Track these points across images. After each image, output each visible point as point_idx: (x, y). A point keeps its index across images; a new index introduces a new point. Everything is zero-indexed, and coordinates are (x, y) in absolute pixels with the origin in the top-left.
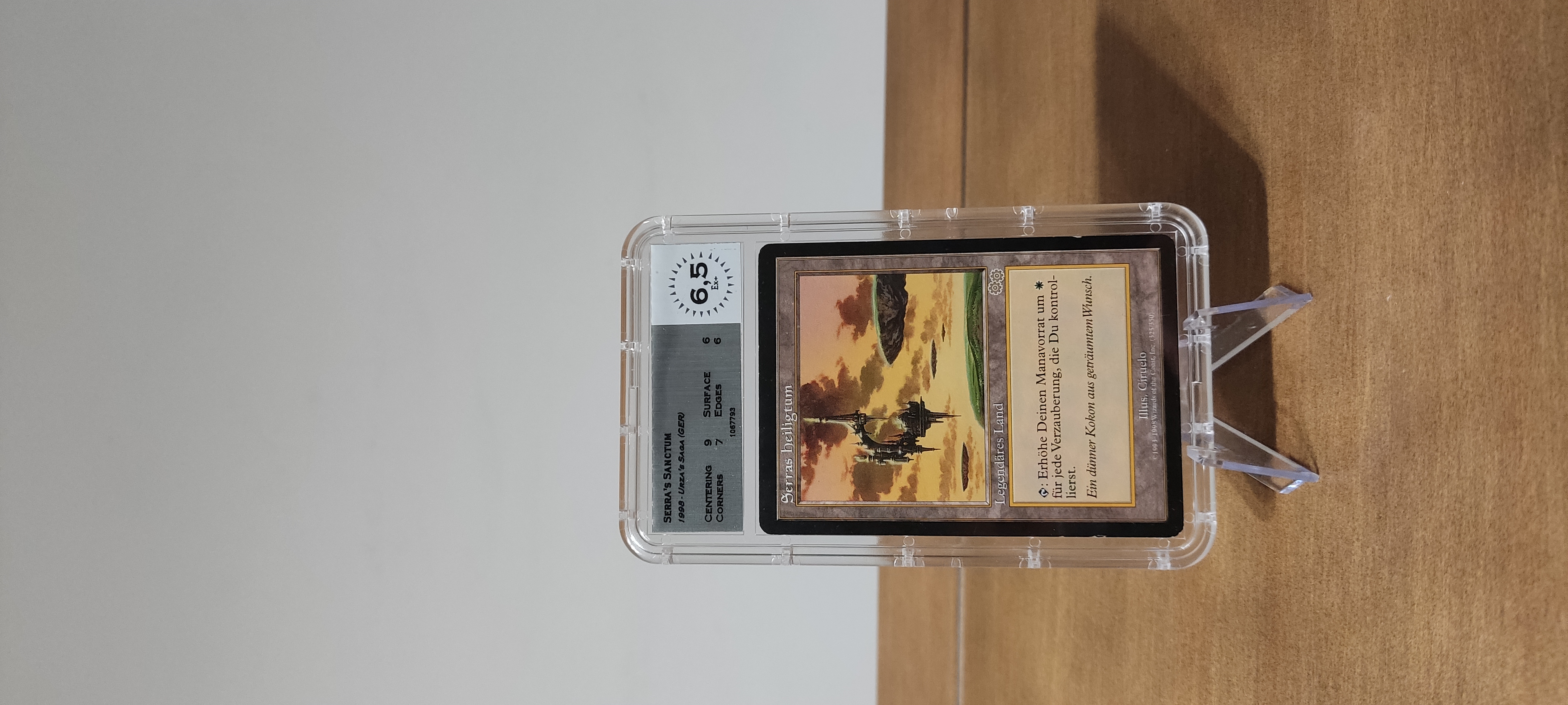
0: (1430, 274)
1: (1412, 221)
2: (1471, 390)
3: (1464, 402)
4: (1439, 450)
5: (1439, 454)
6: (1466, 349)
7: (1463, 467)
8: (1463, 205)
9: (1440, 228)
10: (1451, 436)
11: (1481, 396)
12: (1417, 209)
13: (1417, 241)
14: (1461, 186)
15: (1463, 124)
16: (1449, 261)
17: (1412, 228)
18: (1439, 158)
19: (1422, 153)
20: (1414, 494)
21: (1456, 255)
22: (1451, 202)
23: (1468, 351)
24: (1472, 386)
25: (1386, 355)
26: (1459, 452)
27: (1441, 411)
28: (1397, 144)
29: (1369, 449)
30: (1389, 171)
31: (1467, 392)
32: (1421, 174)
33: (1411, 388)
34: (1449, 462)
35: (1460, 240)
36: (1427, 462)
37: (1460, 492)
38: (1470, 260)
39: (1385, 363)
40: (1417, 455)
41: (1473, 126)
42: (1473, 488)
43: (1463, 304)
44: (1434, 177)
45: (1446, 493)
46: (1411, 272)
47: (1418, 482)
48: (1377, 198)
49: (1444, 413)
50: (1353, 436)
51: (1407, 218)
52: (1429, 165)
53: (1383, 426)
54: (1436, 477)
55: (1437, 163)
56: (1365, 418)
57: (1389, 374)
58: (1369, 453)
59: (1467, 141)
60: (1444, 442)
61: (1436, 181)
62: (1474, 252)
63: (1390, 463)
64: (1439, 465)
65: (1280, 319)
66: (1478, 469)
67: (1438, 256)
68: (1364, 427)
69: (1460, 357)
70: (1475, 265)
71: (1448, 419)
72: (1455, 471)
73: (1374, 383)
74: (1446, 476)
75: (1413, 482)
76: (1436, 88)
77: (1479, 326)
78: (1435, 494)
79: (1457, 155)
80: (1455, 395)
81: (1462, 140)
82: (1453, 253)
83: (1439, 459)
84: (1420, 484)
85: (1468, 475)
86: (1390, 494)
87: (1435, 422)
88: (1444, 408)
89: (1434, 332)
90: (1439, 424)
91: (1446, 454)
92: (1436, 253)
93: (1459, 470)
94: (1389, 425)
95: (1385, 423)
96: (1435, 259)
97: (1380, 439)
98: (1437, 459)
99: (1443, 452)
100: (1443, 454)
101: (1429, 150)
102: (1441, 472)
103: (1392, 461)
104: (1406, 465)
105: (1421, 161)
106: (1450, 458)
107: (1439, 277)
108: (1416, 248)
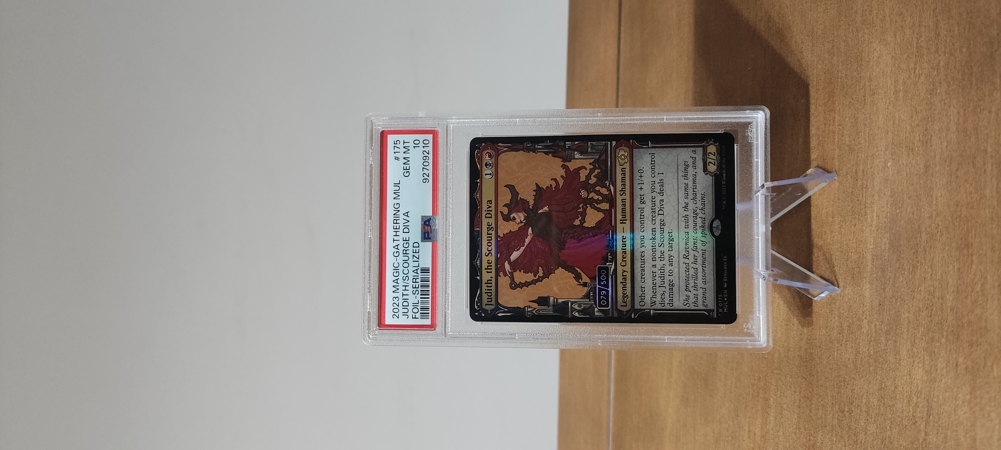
0: (916, 149)
1: (905, 115)
2: (940, 224)
3: (936, 232)
4: (919, 262)
5: (919, 264)
6: (938, 198)
7: (934, 272)
8: (939, 104)
9: (923, 120)
10: (927, 253)
11: (947, 228)
12: (909, 108)
13: (908, 128)
14: (938, 93)
15: (940, 52)
16: (929, 141)
17: (905, 119)
18: (924, 74)
19: (913, 71)
20: (903, 289)
21: (933, 137)
22: (931, 103)
23: (940, 199)
24: (942, 221)
25: (887, 201)
26: (932, 263)
27: (921, 237)
28: (897, 66)
29: (874, 261)
30: (892, 83)
31: (938, 225)
32: (912, 85)
33: (902, 222)
34: (925, 270)
35: (936, 128)
36: (911, 270)
37: (932, 288)
38: (942, 141)
39: (886, 206)
40: (905, 265)
41: (947, 54)
42: (940, 286)
43: (937, 169)
44: (920, 87)
45: (923, 290)
46: (904, 148)
47: (905, 282)
48: (883, 100)
49: (923, 238)
50: (864, 253)
51: (903, 113)
52: (917, 79)
53: (883, 246)
54: (917, 279)
55: (922, 78)
56: (872, 241)
57: (889, 214)
58: (874, 263)
59: (942, 63)
60: (922, 257)
61: (921, 89)
62: (945, 135)
63: (888, 270)
64: (919, 271)
65: (816, 189)
66: (944, 274)
68: (871, 247)
69: (934, 203)
70: (945, 144)
71: (926, 242)
72: (929, 275)
73: (879, 219)
74: (923, 279)
75: (902, 282)
76: (923, 29)
77: (947, 183)
78: (916, 290)
79: (936, 73)
80: (930, 226)
81: (939, 63)
82: (931, 136)
83: (919, 268)
85: (937, 278)
86: (887, 289)
87: (917, 244)
88: (923, 235)
89: (918, 186)
90: (919, 245)
91: (924, 264)
92: (920, 136)
93: (931, 275)
94: (888, 246)
95: (885, 244)
96: (920, 139)
97: (882, 255)
98: (917, 268)
99: (922, 263)
100: (922, 264)
101: (918, 69)
102: (920, 276)
103: (889, 269)
104: (898, 271)
105: (912, 76)
106: (926, 267)
107: (922, 151)
108: (908, 132)
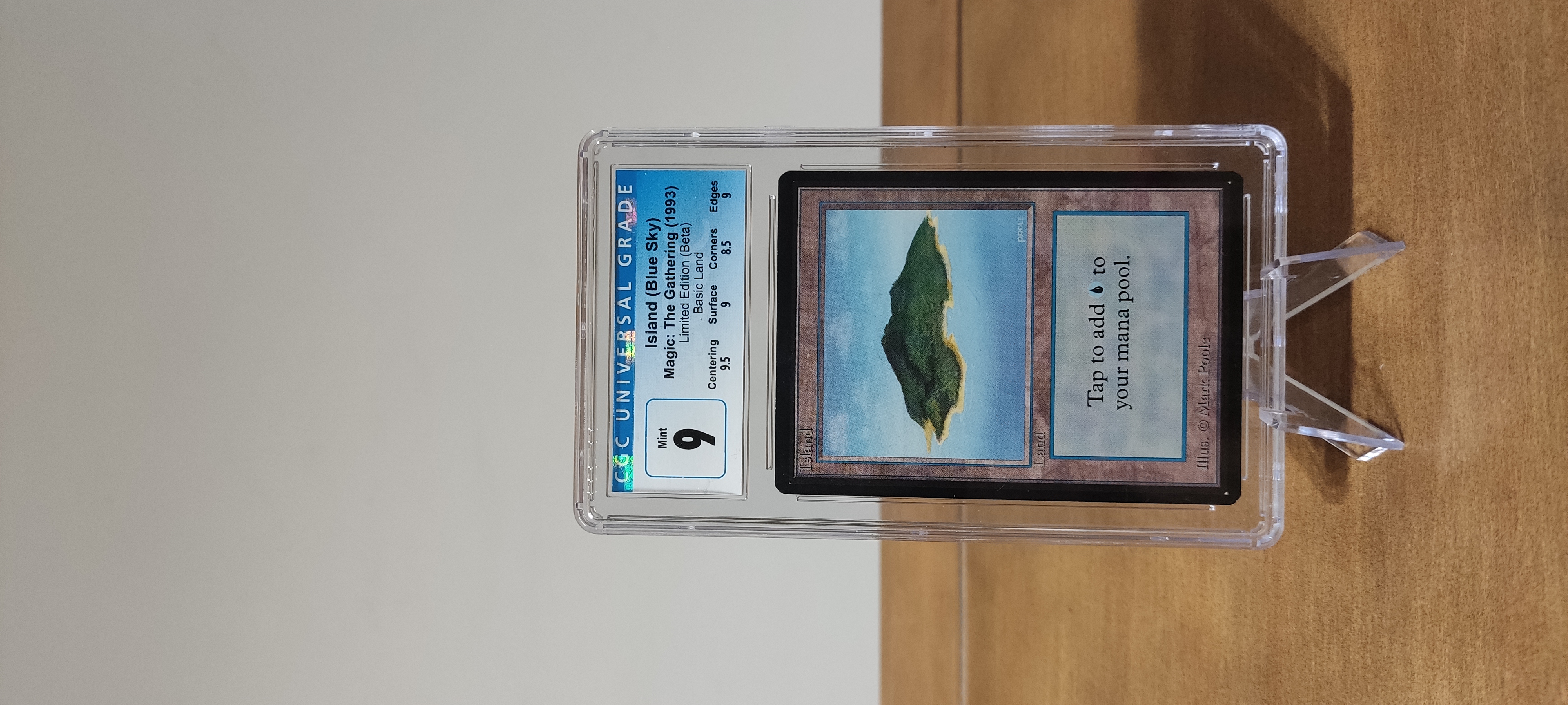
0: (1422, 343)
1: (1403, 291)
2: (1465, 460)
3: (1458, 472)
4: (1436, 519)
6: (1459, 420)
7: (1459, 536)
8: (1453, 275)
9: (1430, 298)
10: (1447, 505)
11: (1475, 466)
12: (1407, 279)
15: (1450, 195)
17: (1403, 297)
18: (1427, 229)
19: (1411, 223)
20: (1411, 563)
21: (1447, 325)
22: (1441, 273)
23: (1462, 421)
24: (1467, 455)
26: (1455, 521)
28: (1386, 215)
29: (1366, 516)
31: (1462, 462)
32: (1411, 245)
34: (1445, 531)
36: (1424, 531)
37: (1457, 561)
40: (1413, 524)
41: (1461, 199)
42: (1469, 557)
43: (1455, 374)
44: (1424, 248)
45: (1443, 563)
46: (1403, 341)
47: (1415, 551)
49: (1439, 482)
50: (1350, 503)
51: (1398, 287)
52: (1418, 237)
53: (1379, 494)
54: (1433, 546)
55: (1426, 235)
56: (1361, 485)
58: (1366, 520)
59: (1455, 213)
60: (1440, 511)
62: (1465, 323)
64: (1435, 534)
65: (1361, 271)
66: (1474, 540)
67: (1429, 326)
68: (1361, 495)
69: (1454, 427)
70: (1466, 336)
71: (1443, 489)
72: (1452, 541)
74: (1443, 546)
75: (1410, 551)
76: (1423, 160)
77: (1471, 396)
78: (1433, 563)
79: (1445, 227)
81: (1451, 211)
82: (1444, 324)
83: (1435, 529)
84: (1417, 553)
86: (1388, 562)
87: (1431, 492)
89: (1427, 401)
90: (1434, 493)
91: (1442, 523)
92: (1427, 323)
93: (1455, 539)
94: (1385, 494)
95: (1381, 491)
96: (1427, 329)
97: (1377, 507)
98: (1433, 528)
99: (1439, 521)
100: (1439, 524)
101: (1418, 221)
102: (1438, 541)
103: (1389, 529)
104: (1403, 534)
105: (1410, 231)
106: (1446, 528)
107: (1430, 347)
108: (1408, 318)
